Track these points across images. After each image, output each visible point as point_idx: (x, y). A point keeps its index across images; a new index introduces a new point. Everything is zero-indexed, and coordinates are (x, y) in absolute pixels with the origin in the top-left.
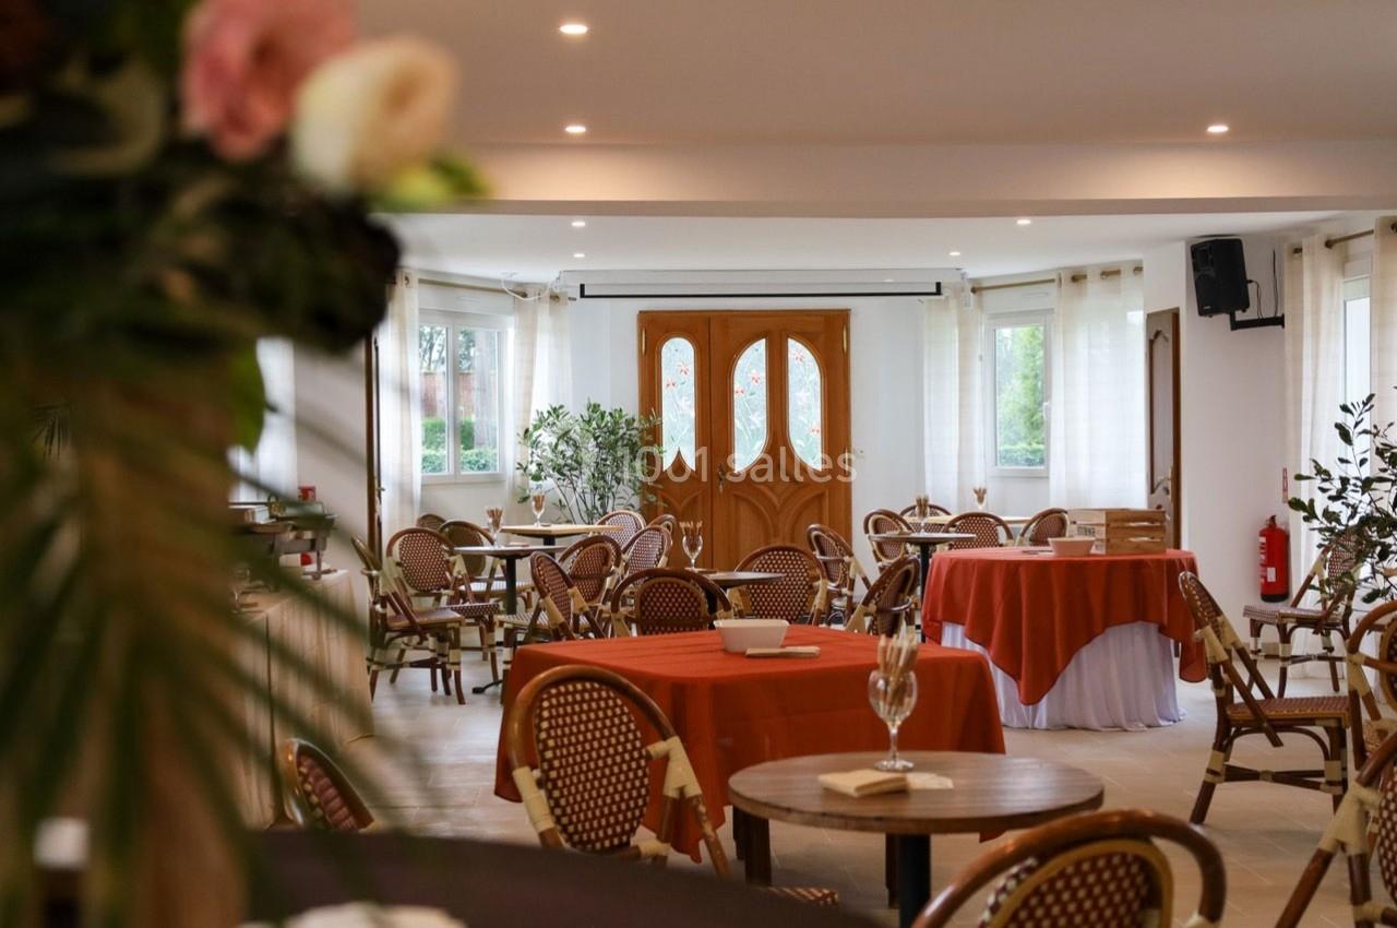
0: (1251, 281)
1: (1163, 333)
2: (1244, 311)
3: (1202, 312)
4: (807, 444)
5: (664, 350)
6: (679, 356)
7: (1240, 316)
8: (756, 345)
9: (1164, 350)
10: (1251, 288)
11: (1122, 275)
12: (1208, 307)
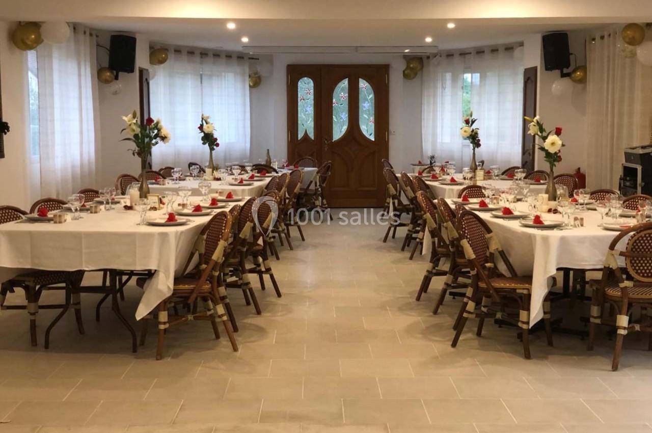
0: (572, 54)
1: (530, 78)
2: (568, 68)
3: (547, 69)
4: (368, 128)
5: (299, 83)
6: (306, 87)
7: (565, 71)
8: (343, 81)
9: (530, 85)
10: (572, 57)
11: (499, 52)
12: (549, 66)
